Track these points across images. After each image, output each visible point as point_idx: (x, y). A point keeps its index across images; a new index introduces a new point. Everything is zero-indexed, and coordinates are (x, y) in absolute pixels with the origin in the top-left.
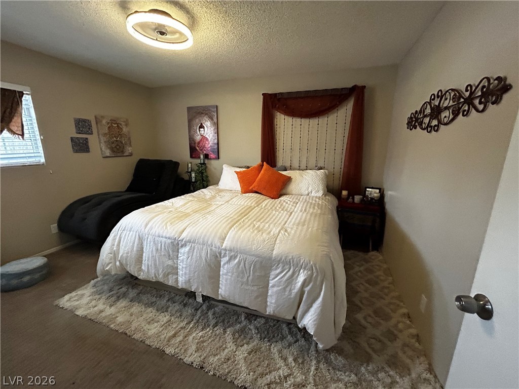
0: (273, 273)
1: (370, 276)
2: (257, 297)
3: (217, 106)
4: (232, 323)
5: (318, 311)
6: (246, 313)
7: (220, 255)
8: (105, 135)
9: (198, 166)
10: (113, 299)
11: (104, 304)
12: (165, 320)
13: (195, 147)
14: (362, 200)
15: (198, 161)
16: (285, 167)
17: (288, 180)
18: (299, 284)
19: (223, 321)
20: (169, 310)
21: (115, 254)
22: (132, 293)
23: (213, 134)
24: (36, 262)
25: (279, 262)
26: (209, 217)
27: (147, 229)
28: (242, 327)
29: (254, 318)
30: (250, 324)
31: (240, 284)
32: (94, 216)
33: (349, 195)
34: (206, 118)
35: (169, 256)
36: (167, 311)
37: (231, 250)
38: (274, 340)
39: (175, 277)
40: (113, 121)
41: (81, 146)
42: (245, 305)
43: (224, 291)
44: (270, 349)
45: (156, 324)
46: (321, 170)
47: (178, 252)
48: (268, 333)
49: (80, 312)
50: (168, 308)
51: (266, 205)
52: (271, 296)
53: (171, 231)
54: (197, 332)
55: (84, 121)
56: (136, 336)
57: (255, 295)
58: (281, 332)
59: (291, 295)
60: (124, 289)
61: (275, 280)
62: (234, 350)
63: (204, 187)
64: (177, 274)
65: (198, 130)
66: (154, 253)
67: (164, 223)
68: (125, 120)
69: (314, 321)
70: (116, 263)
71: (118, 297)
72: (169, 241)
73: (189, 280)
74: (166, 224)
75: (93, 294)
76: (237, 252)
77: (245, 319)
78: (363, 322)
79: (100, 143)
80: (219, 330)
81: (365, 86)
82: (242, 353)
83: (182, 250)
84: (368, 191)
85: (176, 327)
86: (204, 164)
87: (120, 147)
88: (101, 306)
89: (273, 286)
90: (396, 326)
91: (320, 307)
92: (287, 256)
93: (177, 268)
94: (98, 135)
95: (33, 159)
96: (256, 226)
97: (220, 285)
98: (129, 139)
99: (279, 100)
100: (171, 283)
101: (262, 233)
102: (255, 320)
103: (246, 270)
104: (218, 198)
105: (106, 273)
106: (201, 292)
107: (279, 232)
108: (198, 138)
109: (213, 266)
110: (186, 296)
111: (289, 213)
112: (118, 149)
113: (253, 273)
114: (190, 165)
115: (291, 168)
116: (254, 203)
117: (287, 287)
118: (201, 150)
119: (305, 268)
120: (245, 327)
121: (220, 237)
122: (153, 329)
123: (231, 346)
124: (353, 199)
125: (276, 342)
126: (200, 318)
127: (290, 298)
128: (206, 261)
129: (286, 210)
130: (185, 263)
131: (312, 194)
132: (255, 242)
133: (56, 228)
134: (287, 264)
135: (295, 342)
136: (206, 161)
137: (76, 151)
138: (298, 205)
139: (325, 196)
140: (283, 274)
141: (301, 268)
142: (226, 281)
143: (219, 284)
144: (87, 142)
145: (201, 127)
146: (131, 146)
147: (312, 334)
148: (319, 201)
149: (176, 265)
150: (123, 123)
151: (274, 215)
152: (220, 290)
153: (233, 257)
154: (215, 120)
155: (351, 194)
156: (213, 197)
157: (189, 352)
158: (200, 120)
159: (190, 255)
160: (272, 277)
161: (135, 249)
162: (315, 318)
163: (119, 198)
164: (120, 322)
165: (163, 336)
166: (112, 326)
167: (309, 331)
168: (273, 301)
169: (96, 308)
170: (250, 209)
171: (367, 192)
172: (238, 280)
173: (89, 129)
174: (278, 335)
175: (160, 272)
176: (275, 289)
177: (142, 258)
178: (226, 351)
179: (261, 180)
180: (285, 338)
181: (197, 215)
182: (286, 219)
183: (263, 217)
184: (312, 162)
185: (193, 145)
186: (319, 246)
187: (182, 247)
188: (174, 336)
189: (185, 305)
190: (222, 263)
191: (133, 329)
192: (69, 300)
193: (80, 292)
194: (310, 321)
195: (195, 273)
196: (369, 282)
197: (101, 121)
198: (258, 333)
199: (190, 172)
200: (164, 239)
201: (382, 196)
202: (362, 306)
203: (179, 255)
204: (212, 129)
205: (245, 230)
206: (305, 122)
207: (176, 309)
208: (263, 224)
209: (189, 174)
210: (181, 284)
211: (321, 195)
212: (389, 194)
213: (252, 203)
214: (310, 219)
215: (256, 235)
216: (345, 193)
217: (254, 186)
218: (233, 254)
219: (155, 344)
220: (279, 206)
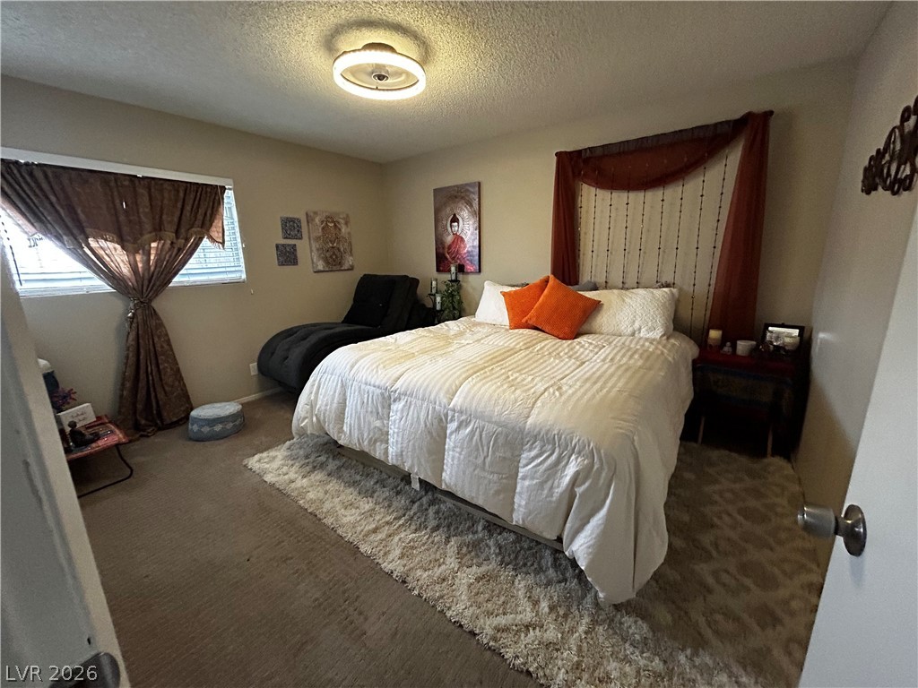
0: (525, 456)
1: (752, 503)
2: (497, 493)
3: (479, 183)
4: (462, 532)
5: (597, 531)
6: (487, 521)
7: (447, 419)
8: (317, 239)
9: (447, 285)
10: (308, 469)
11: (296, 473)
12: (367, 507)
13: (444, 255)
14: (754, 350)
15: (446, 277)
16: (595, 284)
17: (596, 306)
18: (566, 480)
19: (449, 526)
20: (376, 495)
21: (312, 405)
22: (332, 465)
23: (472, 229)
24: (230, 408)
25: (535, 438)
26: (441, 360)
27: (352, 372)
28: (476, 540)
29: (498, 531)
30: (490, 539)
31: (473, 468)
32: (297, 354)
33: (724, 339)
34: (462, 204)
35: (378, 413)
36: (372, 497)
37: (461, 412)
38: (524, 570)
39: (384, 446)
40: (330, 218)
41: (288, 256)
42: (480, 502)
43: (450, 477)
44: (513, 582)
45: (354, 511)
46: (664, 289)
47: (390, 409)
48: (516, 558)
49: (269, 478)
50: (374, 492)
51: (541, 349)
52: (520, 493)
53: (382, 378)
54: (408, 532)
55: (292, 220)
56: (329, 521)
57: (495, 488)
58: (539, 562)
59: (552, 496)
60: (323, 459)
61: (529, 467)
62: (456, 569)
63: (454, 318)
64: (387, 442)
65: (449, 225)
66: (359, 407)
67: (374, 366)
68: (345, 216)
69: (589, 547)
70: (312, 418)
71: (315, 467)
72: (379, 391)
73: (402, 452)
74: (377, 367)
75: (286, 458)
76: (471, 415)
77: (483, 529)
78: (710, 580)
79: (311, 251)
80: (439, 537)
81: (771, 113)
82: (466, 577)
83: (394, 407)
84: (771, 332)
85: (380, 520)
86: (456, 281)
87: (337, 257)
88: (292, 475)
89: (524, 478)
90: (786, 602)
91: (600, 525)
92: (549, 430)
93: (387, 433)
94: (309, 239)
95: (233, 275)
96: (511, 378)
97: (445, 467)
98: (350, 244)
99: (586, 161)
100: (378, 454)
101: (515, 389)
102: (500, 534)
103: (482, 446)
104: (468, 334)
105: (302, 433)
106: (417, 474)
107: (545, 390)
108: (449, 239)
109: (434, 434)
110: (402, 480)
111: (578, 363)
112: (334, 260)
113: (494, 452)
114: (434, 283)
115: (607, 286)
116: (521, 344)
117: (545, 482)
118: (453, 259)
119: (579, 453)
120: (482, 540)
121: (448, 390)
122: (349, 517)
123: (451, 562)
124: (734, 346)
125: (527, 573)
126: (415, 514)
127: (550, 502)
128: (426, 426)
129: (577, 359)
130: (397, 426)
131: (642, 335)
132: (500, 401)
133: (256, 367)
134: (549, 443)
135: (560, 582)
136: (461, 277)
137: (281, 264)
138: (602, 350)
139: (668, 338)
140: (541, 459)
141: (573, 452)
142: (453, 461)
143: (443, 464)
144: (295, 250)
145: (455, 220)
146: (351, 255)
147: (583, 568)
148: (649, 348)
149: (386, 429)
150: (342, 221)
151: (550, 364)
152: (444, 474)
153: (464, 423)
154: (476, 206)
155: (730, 337)
156: (461, 334)
157: (390, 557)
158: (452, 209)
159: (405, 414)
160: (523, 462)
161: (335, 401)
162: (591, 542)
163: (332, 331)
164: (311, 499)
165: (359, 529)
166: (301, 502)
167: (579, 564)
168: (523, 503)
169: (286, 477)
170: (512, 352)
171: (768, 334)
172: (469, 461)
173: (298, 231)
174: (532, 565)
175: (366, 435)
176: (527, 483)
177: (344, 414)
178: (443, 567)
179: (541, 306)
180: (544, 572)
181: (426, 357)
182: (567, 373)
183: (528, 366)
184: (650, 274)
185: (441, 251)
186: (613, 418)
187: (395, 401)
188: (375, 531)
189: (398, 493)
190: (448, 432)
191: (325, 510)
192: (259, 461)
193: (272, 453)
194: (582, 548)
195: (409, 441)
196: (747, 513)
197: (313, 220)
198: (500, 553)
199: (434, 295)
200: (372, 388)
201: (805, 343)
202: (714, 553)
203: (391, 414)
204: (471, 223)
205: (487, 382)
206: (636, 197)
207: (384, 496)
208: (524, 376)
209: (432, 297)
210: (392, 460)
211: (658, 337)
212: (821, 336)
213: (519, 343)
214: (612, 375)
215: (504, 391)
216: (714, 334)
217: (531, 316)
218: (463, 417)
219: (349, 536)
220: (566, 351)
